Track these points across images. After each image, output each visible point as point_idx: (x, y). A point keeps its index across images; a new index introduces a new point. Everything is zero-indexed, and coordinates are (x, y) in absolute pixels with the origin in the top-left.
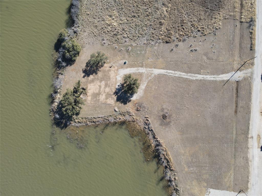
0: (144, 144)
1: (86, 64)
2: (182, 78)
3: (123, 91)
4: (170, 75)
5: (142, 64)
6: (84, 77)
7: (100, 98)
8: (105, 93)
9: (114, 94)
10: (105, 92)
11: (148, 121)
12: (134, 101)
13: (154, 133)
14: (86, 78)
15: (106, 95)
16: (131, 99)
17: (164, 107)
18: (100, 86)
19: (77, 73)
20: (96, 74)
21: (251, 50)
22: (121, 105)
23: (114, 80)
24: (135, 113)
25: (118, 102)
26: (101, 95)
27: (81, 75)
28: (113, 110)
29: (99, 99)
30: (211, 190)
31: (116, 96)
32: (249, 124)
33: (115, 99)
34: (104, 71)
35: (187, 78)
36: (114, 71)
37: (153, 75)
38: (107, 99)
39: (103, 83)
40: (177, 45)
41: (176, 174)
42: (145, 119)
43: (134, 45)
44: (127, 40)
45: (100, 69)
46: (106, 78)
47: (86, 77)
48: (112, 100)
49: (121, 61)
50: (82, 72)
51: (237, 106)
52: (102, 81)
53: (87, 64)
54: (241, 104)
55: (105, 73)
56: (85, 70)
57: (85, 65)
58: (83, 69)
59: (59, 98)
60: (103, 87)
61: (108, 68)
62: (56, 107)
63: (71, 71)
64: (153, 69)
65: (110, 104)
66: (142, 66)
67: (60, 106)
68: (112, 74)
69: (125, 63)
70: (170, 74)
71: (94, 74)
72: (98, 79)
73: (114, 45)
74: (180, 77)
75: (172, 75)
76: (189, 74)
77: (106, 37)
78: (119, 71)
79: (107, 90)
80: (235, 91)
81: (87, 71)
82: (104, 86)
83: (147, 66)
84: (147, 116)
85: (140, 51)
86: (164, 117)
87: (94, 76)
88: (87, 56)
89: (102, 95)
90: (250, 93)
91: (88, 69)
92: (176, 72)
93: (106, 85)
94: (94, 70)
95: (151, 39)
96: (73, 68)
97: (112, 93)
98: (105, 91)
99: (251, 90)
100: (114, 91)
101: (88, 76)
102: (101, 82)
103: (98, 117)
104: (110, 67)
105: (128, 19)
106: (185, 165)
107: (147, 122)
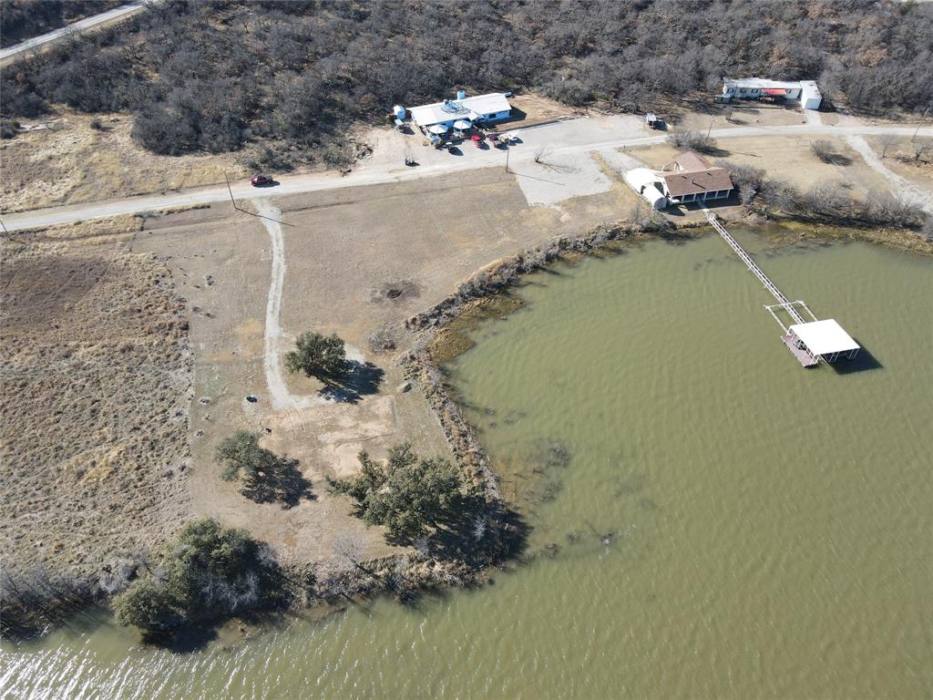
0: (482, 319)
1: (262, 502)
2: (284, 286)
3: (341, 386)
4: (281, 305)
5: (252, 362)
6: (312, 497)
7: (377, 434)
8: (358, 424)
9: (356, 403)
10: (356, 426)
11: (414, 319)
12: (368, 356)
13: (444, 303)
14: (314, 492)
15: (366, 421)
16: (362, 363)
17: (369, 299)
18: (339, 442)
19: (300, 525)
20: (297, 462)
21: (209, 207)
22: (386, 379)
23: (312, 413)
24: (404, 349)
25: (381, 388)
26: (367, 434)
27: (305, 510)
28: (408, 393)
29: (383, 435)
30: (531, 200)
31: (361, 397)
32: (370, 186)
33: (371, 397)
34: (285, 444)
35: (285, 279)
36: (282, 418)
37: (284, 335)
38: (376, 417)
39: (326, 437)
40: (195, 309)
41: (526, 252)
42: (412, 327)
43: (194, 393)
44: (172, 412)
45: (278, 458)
46: (307, 435)
47: (312, 490)
48: (376, 404)
49: (246, 409)
50: (294, 509)
51: (338, 204)
52: (319, 443)
53: (260, 501)
54: (332, 200)
55: (291, 439)
56: (286, 500)
57: (266, 505)
58: (285, 508)
59: (410, 563)
60: (338, 435)
61: (274, 437)
62: (449, 565)
63: (295, 545)
64: (266, 338)
65: (392, 404)
66: (261, 362)
67: (439, 547)
68: (291, 422)
69: (251, 400)
70: (278, 305)
71: (299, 469)
72: (314, 455)
73: (189, 441)
74: (283, 290)
75: (278, 303)
76: (274, 276)
77: (157, 469)
78: (280, 407)
79: (346, 421)
80: (303, 212)
81: (288, 494)
82: (336, 433)
83: (259, 349)
84: (403, 326)
85: (211, 374)
86: (394, 294)
87: (306, 468)
88: (230, 507)
89: (366, 431)
90: (305, 193)
91: (280, 491)
92: (270, 297)
93: (332, 427)
94: (284, 473)
95: (176, 359)
96: (284, 542)
97: (355, 407)
98: (352, 425)
99: (298, 194)
100: (348, 405)
101: (307, 484)
102: (321, 444)
103: (443, 424)
104: (270, 431)
105: (100, 424)
106: (499, 243)
107: (418, 322)
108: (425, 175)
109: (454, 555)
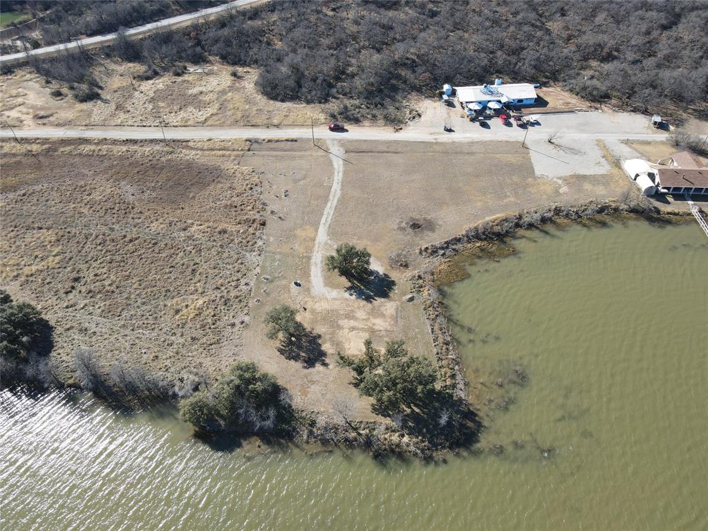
0: (479, 257)
1: (290, 360)
2: (336, 206)
3: (362, 287)
4: (332, 219)
5: (303, 258)
6: (325, 365)
7: (382, 329)
8: (369, 318)
9: (371, 302)
10: (367, 320)
11: (427, 248)
12: (386, 269)
13: (452, 240)
14: (327, 361)
15: (375, 317)
16: (381, 273)
17: (396, 227)
18: (353, 329)
19: (313, 382)
20: (320, 336)
21: (296, 141)
22: (396, 290)
23: (338, 302)
24: (415, 269)
25: (391, 294)
26: (374, 327)
27: (318, 372)
28: (411, 303)
29: (386, 330)
30: (538, 172)
31: (375, 298)
32: (414, 142)
33: (383, 300)
34: (314, 321)
35: (338, 201)
36: (316, 302)
37: (329, 242)
38: (383, 316)
39: (344, 323)
40: (272, 212)
41: (525, 212)
42: (424, 253)
43: (259, 271)
44: (243, 281)
45: (307, 330)
46: (332, 318)
47: (326, 359)
48: (385, 306)
49: (292, 291)
50: (311, 370)
51: (388, 152)
52: (338, 326)
53: (289, 358)
54: (384, 149)
55: (319, 318)
56: (306, 362)
57: (292, 362)
58: (305, 367)
59: (386, 430)
60: (353, 323)
61: (307, 314)
62: (414, 440)
63: (306, 395)
64: (316, 242)
65: (397, 309)
66: (309, 258)
67: (410, 424)
68: (321, 306)
69: (297, 284)
70: (329, 220)
71: (320, 341)
72: (333, 333)
73: (250, 305)
74: (335, 209)
75: (330, 218)
76: (331, 197)
77: (226, 319)
78: (316, 294)
79: (361, 314)
80: (361, 154)
81: (309, 358)
82: (352, 321)
83: (310, 250)
84: (417, 251)
85: (274, 260)
86: (415, 226)
87: (325, 343)
88: (268, 357)
89: (374, 324)
90: (365, 141)
91: (303, 354)
92: (325, 212)
93: (350, 316)
94: (310, 342)
95: (253, 245)
96: (300, 391)
97: (369, 305)
98: (365, 318)
99: (360, 141)
100: (365, 302)
101: (323, 354)
102: (340, 327)
103: (433, 332)
104: (305, 309)
105: (196, 280)
106: (505, 201)
107: (429, 251)
108: (457, 140)
109: (420, 433)
